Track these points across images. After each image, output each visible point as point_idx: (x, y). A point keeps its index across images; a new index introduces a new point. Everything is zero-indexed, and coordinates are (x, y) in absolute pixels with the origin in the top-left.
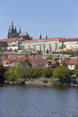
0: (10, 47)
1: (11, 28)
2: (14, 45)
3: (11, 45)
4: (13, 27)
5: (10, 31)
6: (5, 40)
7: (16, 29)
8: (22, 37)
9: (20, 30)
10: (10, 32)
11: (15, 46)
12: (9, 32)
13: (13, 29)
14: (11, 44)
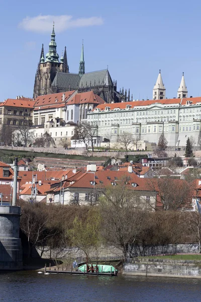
0: (42, 126)
1: (48, 54)
2: (58, 120)
3: (47, 119)
4: (55, 52)
5: (45, 64)
6: (24, 99)
7: (65, 60)
8: (87, 89)
9: (82, 64)
10: (44, 69)
11: (63, 124)
12: (39, 71)
13: (56, 58)
14: (47, 116)
